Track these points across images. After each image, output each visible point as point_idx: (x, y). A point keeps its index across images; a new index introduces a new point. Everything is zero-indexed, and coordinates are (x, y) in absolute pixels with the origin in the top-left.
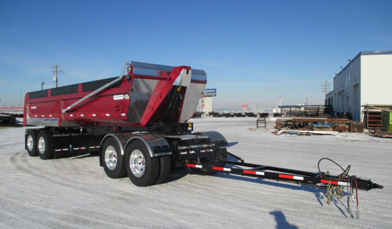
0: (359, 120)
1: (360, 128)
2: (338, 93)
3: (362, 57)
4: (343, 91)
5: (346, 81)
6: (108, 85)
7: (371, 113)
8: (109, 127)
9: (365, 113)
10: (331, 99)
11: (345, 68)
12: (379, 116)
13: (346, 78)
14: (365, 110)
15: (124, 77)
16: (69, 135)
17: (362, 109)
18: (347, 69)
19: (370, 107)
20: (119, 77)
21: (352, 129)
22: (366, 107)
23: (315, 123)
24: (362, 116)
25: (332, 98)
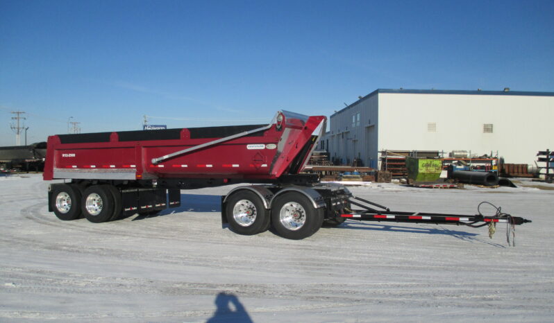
0: (377, 167)
1: (388, 178)
2: (338, 135)
3: (380, 95)
4: (347, 133)
5: (354, 121)
6: (246, 133)
7: (390, 160)
8: (211, 179)
9: (383, 160)
10: (325, 142)
11: (352, 106)
12: (404, 163)
13: (354, 117)
14: (384, 157)
15: (274, 126)
16: (136, 190)
17: (380, 155)
18: (354, 107)
19: (389, 154)
20: (267, 125)
21: (379, 179)
22: (384, 153)
23: (343, 172)
24: (380, 163)
25: (328, 141)
